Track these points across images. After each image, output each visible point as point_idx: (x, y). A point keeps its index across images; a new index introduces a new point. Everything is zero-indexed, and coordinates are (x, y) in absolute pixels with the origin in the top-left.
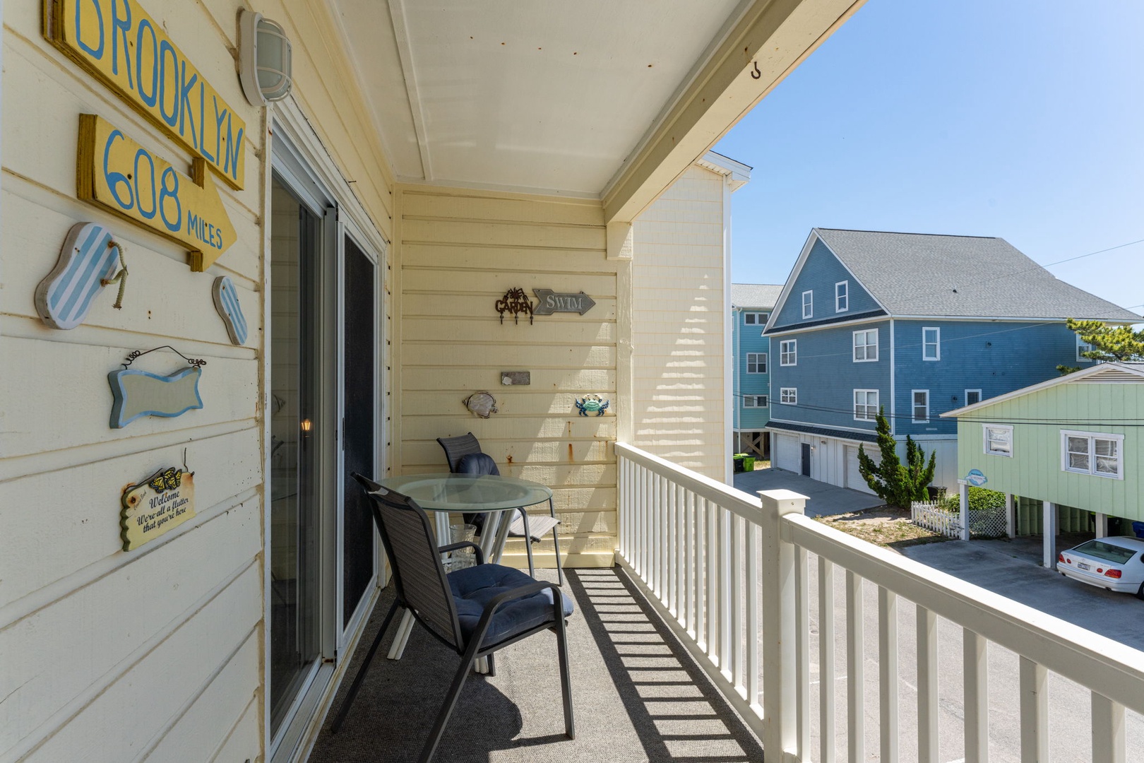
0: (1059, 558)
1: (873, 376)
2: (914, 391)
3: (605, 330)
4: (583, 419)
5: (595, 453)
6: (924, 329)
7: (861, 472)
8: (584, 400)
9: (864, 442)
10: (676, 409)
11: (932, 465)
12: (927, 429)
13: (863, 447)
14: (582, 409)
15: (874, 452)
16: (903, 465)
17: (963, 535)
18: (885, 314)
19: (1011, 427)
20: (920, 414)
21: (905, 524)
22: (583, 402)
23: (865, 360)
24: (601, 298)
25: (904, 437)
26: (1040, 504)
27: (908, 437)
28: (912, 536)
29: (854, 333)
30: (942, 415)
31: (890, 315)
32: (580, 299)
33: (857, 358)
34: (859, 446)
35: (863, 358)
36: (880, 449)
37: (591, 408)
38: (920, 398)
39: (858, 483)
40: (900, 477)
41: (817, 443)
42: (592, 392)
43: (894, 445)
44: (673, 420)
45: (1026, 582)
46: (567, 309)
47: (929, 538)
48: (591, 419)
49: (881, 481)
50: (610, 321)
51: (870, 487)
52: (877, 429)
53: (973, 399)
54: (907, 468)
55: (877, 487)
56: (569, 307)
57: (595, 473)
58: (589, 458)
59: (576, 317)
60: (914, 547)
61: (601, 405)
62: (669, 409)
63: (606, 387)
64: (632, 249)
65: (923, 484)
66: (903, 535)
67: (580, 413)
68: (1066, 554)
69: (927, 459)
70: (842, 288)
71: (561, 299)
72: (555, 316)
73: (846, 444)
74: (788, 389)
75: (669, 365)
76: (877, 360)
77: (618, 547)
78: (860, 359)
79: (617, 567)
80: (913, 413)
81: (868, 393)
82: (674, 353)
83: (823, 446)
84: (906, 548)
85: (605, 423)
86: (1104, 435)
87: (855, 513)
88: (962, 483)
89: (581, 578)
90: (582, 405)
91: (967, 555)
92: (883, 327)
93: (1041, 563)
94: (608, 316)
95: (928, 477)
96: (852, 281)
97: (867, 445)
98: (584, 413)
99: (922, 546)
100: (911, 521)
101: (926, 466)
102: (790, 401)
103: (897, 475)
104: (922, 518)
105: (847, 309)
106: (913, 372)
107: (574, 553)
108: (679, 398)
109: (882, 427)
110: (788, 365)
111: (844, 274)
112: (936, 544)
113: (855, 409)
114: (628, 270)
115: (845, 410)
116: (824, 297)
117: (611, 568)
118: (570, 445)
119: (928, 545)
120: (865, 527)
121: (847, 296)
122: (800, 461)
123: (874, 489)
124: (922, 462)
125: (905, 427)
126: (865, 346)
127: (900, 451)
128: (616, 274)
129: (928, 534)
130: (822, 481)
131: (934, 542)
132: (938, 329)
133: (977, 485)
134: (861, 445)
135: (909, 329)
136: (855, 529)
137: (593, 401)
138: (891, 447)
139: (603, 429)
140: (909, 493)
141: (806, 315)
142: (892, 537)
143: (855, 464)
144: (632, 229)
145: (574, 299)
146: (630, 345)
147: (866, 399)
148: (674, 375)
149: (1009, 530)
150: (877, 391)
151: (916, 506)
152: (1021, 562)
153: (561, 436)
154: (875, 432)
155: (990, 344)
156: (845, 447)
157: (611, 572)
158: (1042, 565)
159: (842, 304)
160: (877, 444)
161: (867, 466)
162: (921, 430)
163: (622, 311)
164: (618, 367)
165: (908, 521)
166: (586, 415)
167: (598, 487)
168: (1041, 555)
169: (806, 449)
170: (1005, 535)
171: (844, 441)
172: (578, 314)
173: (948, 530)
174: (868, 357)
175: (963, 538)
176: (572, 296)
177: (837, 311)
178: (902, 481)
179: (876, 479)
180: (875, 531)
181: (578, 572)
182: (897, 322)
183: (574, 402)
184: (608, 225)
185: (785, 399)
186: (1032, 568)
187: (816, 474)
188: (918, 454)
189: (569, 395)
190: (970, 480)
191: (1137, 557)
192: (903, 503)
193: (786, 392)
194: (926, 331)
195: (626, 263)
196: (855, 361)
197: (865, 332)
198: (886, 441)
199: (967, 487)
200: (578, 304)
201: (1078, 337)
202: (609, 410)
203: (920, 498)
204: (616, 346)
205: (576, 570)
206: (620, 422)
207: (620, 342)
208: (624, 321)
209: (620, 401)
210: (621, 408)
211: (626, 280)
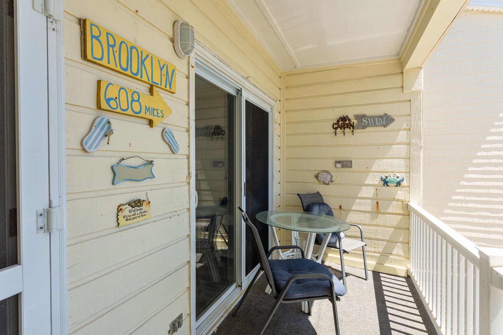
3: (402, 136)
4: (386, 188)
5: (395, 207)
8: (386, 177)
10: (483, 183)
14: (386, 182)
22: (386, 178)
24: (399, 116)
32: (384, 118)
37: (391, 182)
42: (392, 172)
44: (481, 191)
46: (376, 124)
48: (391, 188)
50: (406, 129)
56: (377, 123)
57: (395, 220)
58: (390, 210)
59: (382, 128)
61: (398, 180)
62: (478, 183)
63: (403, 169)
64: (422, 84)
67: (384, 184)
71: (372, 119)
72: (368, 129)
75: (479, 154)
77: (410, 266)
79: (408, 278)
82: (483, 146)
85: (401, 191)
89: (382, 279)
90: (385, 180)
94: (405, 126)
98: (387, 184)
107: (380, 263)
108: (486, 176)
114: (419, 97)
117: (404, 277)
118: (377, 202)
128: (410, 101)
137: (393, 177)
139: (400, 194)
144: (422, 71)
145: (380, 118)
146: (420, 143)
148: (482, 161)
153: (371, 197)
157: (404, 280)
163: (414, 122)
164: (411, 157)
166: (388, 186)
167: (396, 228)
172: (383, 127)
176: (379, 117)
181: (381, 275)
183: (380, 178)
184: (404, 71)
189: (377, 174)
195: (418, 93)
200: (383, 121)
202: (404, 183)
204: (410, 144)
205: (381, 274)
206: (412, 190)
207: (413, 142)
208: (416, 129)
209: (413, 177)
210: (413, 182)
211: (417, 103)
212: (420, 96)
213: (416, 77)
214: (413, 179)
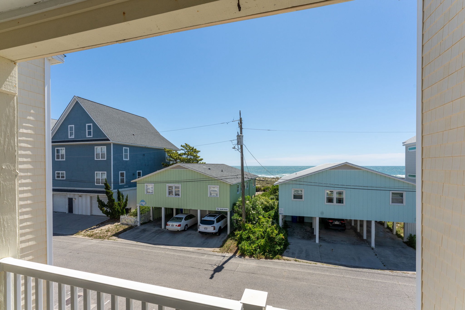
0: (166, 225)
1: (104, 166)
2: (120, 172)
6: (124, 148)
7: (99, 207)
9: (99, 194)
11: (127, 200)
12: (125, 186)
13: (99, 196)
15: (104, 198)
16: (116, 202)
17: (138, 224)
18: (109, 140)
19: (153, 184)
20: (122, 181)
21: (118, 225)
23: (100, 159)
25: (116, 190)
26: (161, 208)
27: (118, 190)
28: (121, 229)
29: (95, 147)
30: (132, 181)
31: (111, 141)
33: (96, 158)
34: (97, 196)
35: (100, 158)
36: (107, 196)
38: (122, 175)
39: (98, 212)
40: (115, 207)
41: (76, 197)
43: (112, 194)
45: (158, 235)
47: (127, 228)
49: (108, 210)
51: (103, 213)
52: (105, 188)
53: (139, 174)
54: (118, 203)
55: (106, 213)
60: (122, 234)
64: (17, 86)
65: (123, 208)
66: (118, 230)
68: (168, 223)
69: (125, 198)
70: (89, 127)
73: (91, 196)
74: (60, 172)
76: (106, 159)
78: (98, 158)
80: (120, 181)
81: (102, 173)
83: (80, 198)
84: (120, 235)
86: (177, 185)
87: (97, 225)
88: (138, 205)
91: (141, 231)
92: (108, 146)
93: (161, 227)
95: (125, 205)
96: (95, 124)
97: (101, 195)
99: (125, 232)
100: (120, 223)
101: (124, 201)
102: (61, 178)
103: (114, 206)
104: (124, 221)
105: (92, 136)
106: (120, 164)
109: (107, 187)
110: (60, 160)
111: (91, 121)
112: (130, 230)
113: (96, 181)
115: (91, 181)
116: (80, 129)
119: (127, 231)
120: (102, 231)
121: (92, 130)
122: (67, 207)
123: (105, 214)
124: (123, 199)
125: (117, 186)
126: (100, 153)
127: (115, 197)
129: (127, 227)
130: (79, 214)
131: (129, 230)
132: (128, 148)
133: (143, 205)
134: (98, 196)
135: (119, 147)
136: (98, 233)
138: (111, 195)
140: (119, 212)
141: (70, 136)
142: (114, 232)
143: (96, 204)
146: (15, 170)
147: (100, 176)
149: (151, 219)
150: (106, 172)
151: (122, 217)
152: (157, 228)
154: (104, 190)
155: (144, 155)
156: (91, 197)
158: (161, 228)
159: (89, 134)
160: (105, 194)
161: (101, 204)
162: (122, 187)
163: (5, 139)
165: (119, 224)
168: (161, 225)
169: (71, 201)
170: (150, 220)
171: (90, 195)
173: (134, 224)
174: (101, 158)
175: (139, 225)
177: (87, 136)
178: (116, 208)
179: (105, 209)
180: (106, 231)
182: (114, 144)
185: (58, 177)
186: (159, 230)
187: (76, 211)
188: (121, 197)
190: (141, 204)
191: (184, 219)
192: (116, 217)
193: (59, 174)
194: (124, 149)
195: (10, 96)
196: (95, 159)
197: (100, 147)
198: (109, 193)
199: (139, 206)
201: (166, 154)
203: (123, 214)
206: (4, 240)
207: (4, 167)
208: (7, 148)
209: (4, 220)
210: (4, 227)
211: (9, 112)
212: (14, 103)
213: (8, 73)
214: (5, 223)
